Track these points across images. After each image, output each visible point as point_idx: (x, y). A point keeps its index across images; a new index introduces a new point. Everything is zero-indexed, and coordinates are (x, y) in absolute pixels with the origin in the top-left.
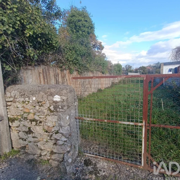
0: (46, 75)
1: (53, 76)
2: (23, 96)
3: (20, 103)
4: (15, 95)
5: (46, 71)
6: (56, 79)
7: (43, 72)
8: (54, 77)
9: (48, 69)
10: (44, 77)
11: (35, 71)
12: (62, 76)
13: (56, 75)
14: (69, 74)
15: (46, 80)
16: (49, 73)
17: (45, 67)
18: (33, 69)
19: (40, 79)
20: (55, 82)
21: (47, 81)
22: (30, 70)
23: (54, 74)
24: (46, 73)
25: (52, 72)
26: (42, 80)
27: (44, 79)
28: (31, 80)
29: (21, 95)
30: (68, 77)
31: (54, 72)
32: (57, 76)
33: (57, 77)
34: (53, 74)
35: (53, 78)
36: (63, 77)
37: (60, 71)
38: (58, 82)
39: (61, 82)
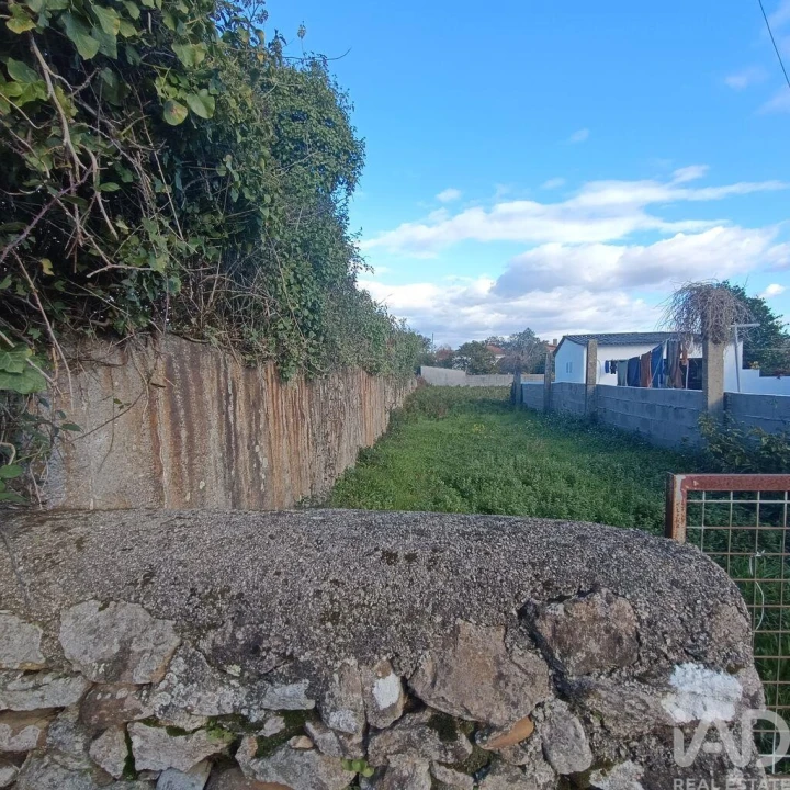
0: (186, 396)
1: (216, 403)
2: (235, 670)
3: (175, 731)
4: (125, 650)
5: (183, 372)
6: (227, 416)
7: (169, 375)
8: (220, 406)
9: (192, 361)
10: (174, 411)
11: (131, 372)
12: (248, 395)
13: (228, 395)
14: (275, 384)
15: (184, 434)
16: (200, 382)
17: (181, 348)
18: (117, 361)
19: (154, 426)
20: (224, 437)
21: (190, 438)
22: (101, 371)
23: (219, 391)
24: (185, 385)
25: (212, 379)
26: (164, 432)
27: (175, 424)
28: (102, 439)
29: (218, 658)
30: (271, 404)
31: (218, 376)
32: (231, 398)
33: (231, 408)
34: (215, 392)
35: (216, 412)
36: (254, 405)
37: (241, 372)
38: (235, 435)
39: (245, 432)
